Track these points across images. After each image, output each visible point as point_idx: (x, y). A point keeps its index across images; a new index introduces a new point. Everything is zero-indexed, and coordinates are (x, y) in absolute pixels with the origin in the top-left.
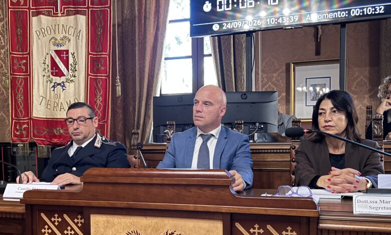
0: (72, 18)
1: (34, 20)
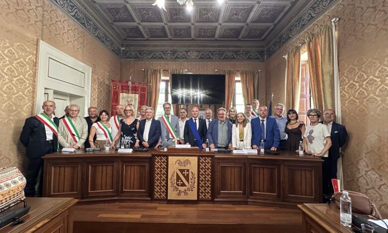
0: (134, 95)
1: (121, 94)
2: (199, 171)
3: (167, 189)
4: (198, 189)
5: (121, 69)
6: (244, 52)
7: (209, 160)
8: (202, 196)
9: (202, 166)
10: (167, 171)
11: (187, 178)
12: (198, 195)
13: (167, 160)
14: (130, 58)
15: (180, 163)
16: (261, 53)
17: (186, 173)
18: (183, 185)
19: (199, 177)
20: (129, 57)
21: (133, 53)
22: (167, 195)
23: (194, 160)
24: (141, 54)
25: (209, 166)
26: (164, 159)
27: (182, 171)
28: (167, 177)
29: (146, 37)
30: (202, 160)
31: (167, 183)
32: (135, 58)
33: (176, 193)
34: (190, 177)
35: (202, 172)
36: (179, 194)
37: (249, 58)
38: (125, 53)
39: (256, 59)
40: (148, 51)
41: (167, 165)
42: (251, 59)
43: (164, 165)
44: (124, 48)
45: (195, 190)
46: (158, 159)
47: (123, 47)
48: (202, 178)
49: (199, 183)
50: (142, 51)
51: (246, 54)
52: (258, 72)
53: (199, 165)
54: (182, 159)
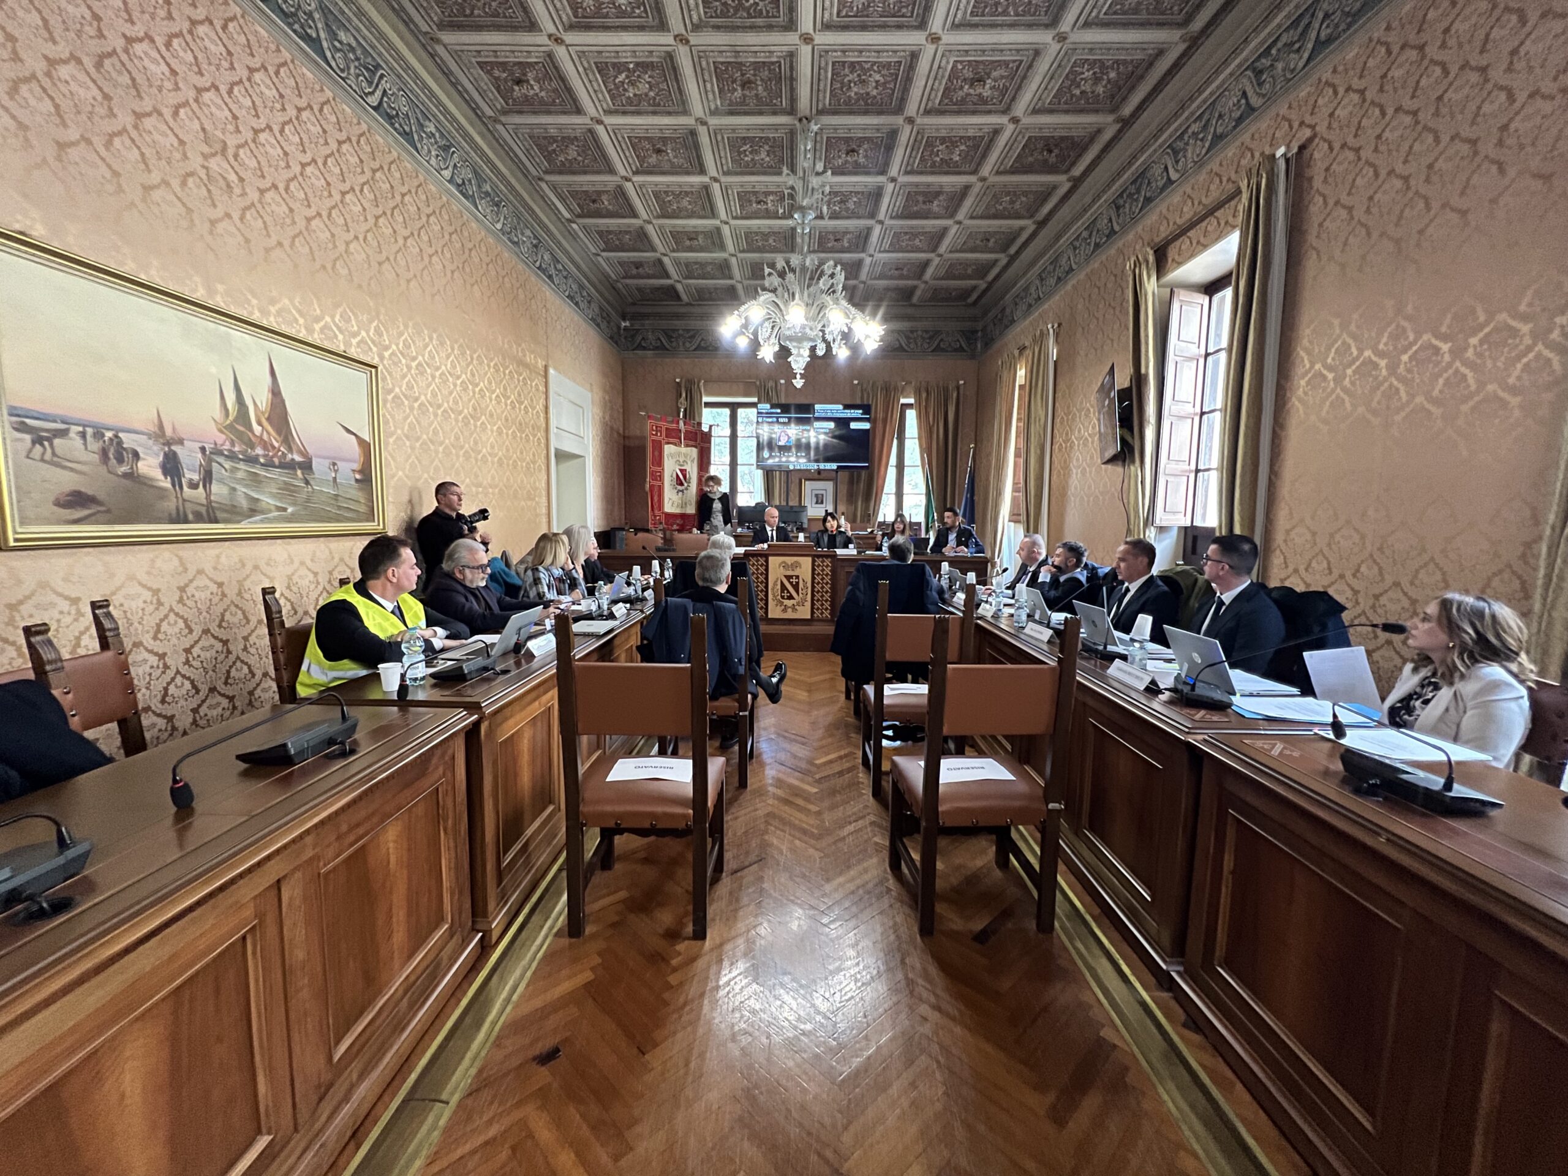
0: (689, 449)
1: (666, 447)
2: (813, 578)
3: (767, 604)
4: (813, 604)
5: (624, 379)
6: (927, 332)
7: (828, 562)
8: (817, 613)
9: (818, 570)
10: (767, 578)
11: (796, 587)
12: (812, 613)
13: (767, 561)
14: (644, 348)
15: (786, 566)
16: (970, 335)
17: (794, 580)
18: (791, 597)
19: (813, 587)
20: (640, 347)
21: (650, 336)
22: (766, 613)
23: (806, 562)
24: (669, 337)
25: (828, 570)
26: (762, 561)
27: (788, 578)
28: (767, 587)
29: (684, 297)
30: (818, 561)
31: (767, 595)
32: (656, 348)
33: (779, 609)
34: (801, 585)
35: (818, 579)
36: (785, 610)
37: (938, 349)
38: (631, 333)
39: (956, 350)
40: (688, 331)
41: (767, 570)
42: (943, 350)
43: (762, 569)
44: (628, 324)
45: (808, 604)
46: (753, 560)
47: (624, 320)
48: (818, 587)
49: (813, 596)
50: (674, 330)
51: (931, 338)
52: (958, 388)
53: (813, 570)
54: (789, 560)
